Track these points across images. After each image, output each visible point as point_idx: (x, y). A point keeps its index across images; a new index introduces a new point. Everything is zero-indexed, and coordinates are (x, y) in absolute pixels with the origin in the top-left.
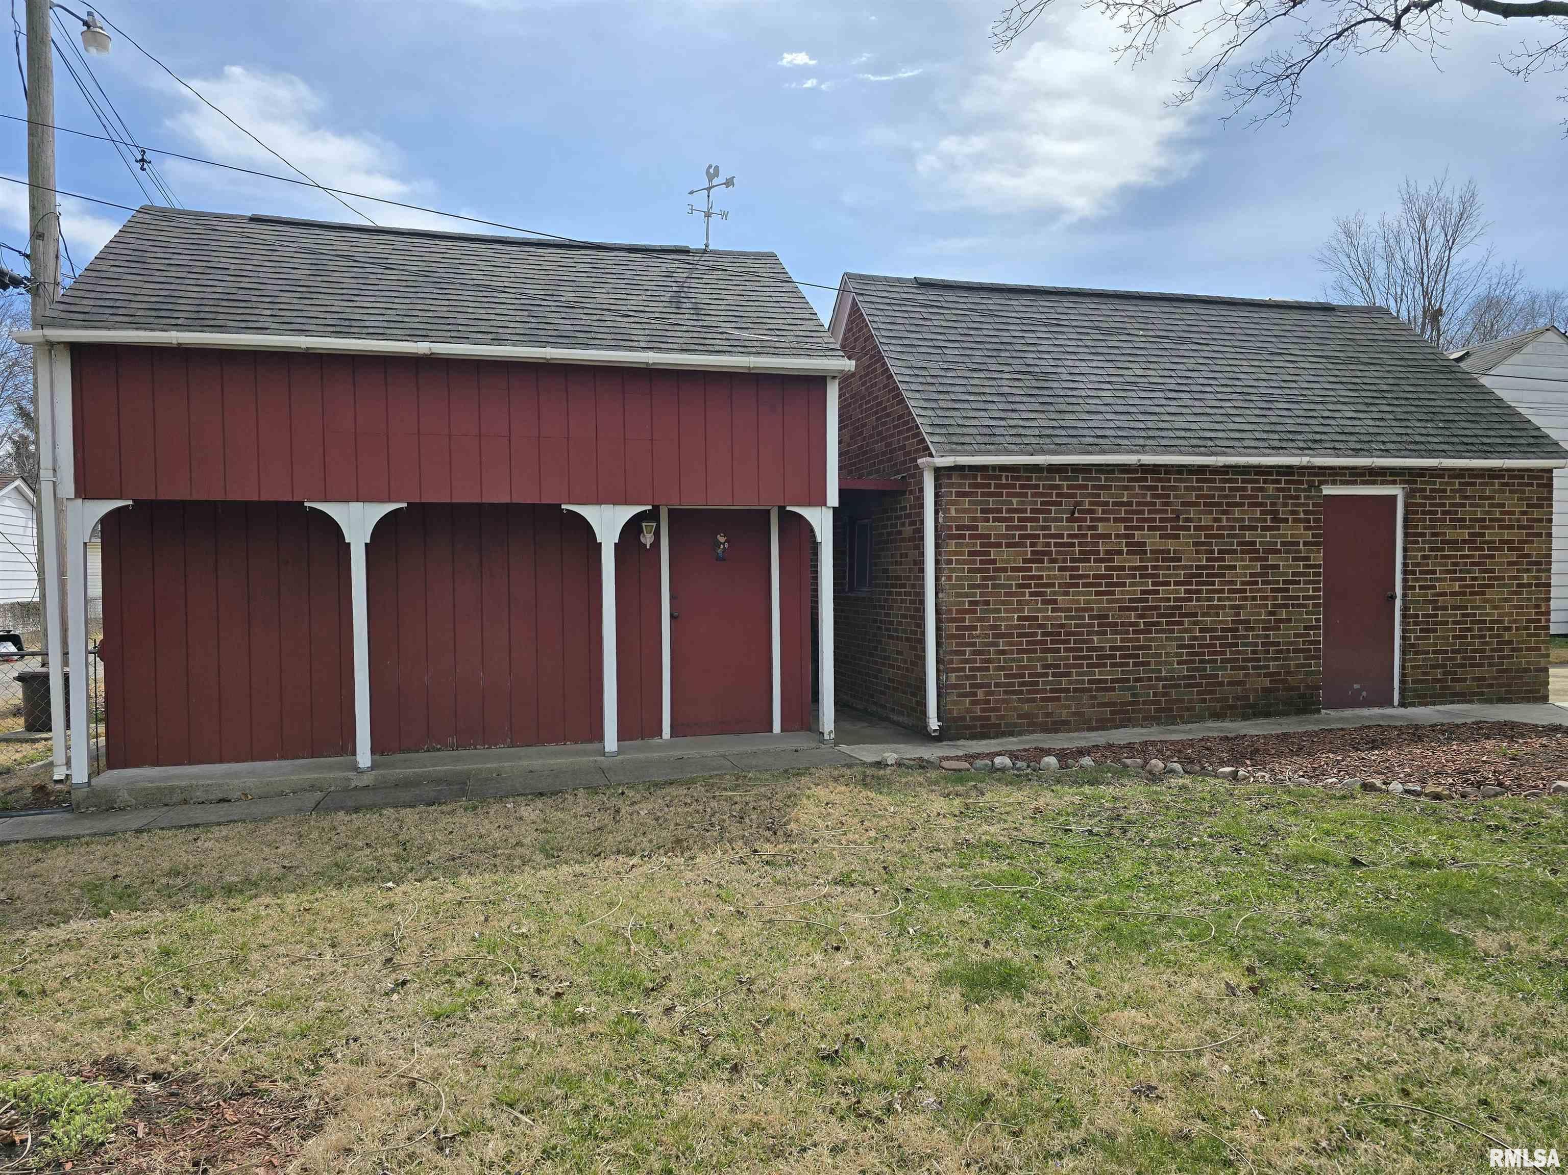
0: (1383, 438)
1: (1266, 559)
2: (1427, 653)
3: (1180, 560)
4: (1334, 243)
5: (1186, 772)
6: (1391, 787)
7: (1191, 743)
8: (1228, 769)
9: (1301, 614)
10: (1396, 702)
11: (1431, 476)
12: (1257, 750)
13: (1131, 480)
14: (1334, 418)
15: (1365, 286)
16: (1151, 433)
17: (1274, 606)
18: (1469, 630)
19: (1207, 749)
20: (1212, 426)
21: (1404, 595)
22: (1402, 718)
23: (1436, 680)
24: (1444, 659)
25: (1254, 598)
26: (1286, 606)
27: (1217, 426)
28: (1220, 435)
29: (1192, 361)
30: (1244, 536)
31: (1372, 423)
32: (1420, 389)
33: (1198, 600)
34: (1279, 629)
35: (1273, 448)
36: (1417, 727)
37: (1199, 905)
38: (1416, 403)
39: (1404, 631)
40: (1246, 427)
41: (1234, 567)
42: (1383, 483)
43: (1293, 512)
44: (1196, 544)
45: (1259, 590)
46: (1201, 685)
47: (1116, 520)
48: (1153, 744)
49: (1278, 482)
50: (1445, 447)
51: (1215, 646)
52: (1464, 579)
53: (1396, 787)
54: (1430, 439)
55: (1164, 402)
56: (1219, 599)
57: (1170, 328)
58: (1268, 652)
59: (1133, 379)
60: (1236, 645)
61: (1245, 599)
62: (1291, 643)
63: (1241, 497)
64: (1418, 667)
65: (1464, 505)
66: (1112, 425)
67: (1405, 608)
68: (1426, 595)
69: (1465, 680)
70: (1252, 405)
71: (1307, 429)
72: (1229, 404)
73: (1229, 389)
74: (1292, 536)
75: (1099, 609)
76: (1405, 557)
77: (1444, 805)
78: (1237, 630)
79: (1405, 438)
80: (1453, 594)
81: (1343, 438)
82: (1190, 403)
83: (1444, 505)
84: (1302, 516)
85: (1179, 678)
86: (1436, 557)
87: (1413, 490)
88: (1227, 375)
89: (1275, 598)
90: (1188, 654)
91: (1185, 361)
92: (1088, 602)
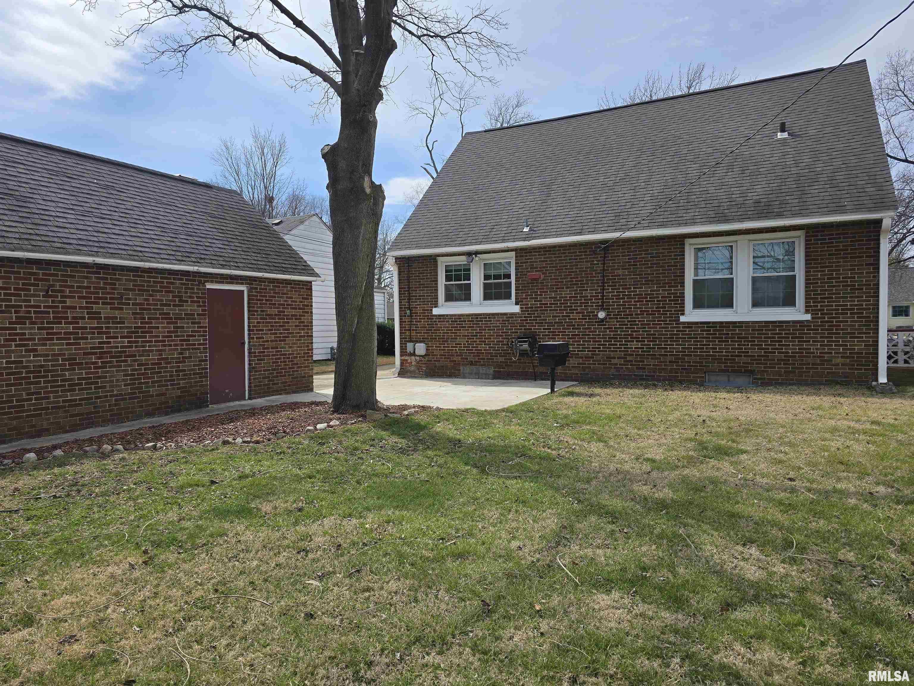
0: (236, 260)
1: (176, 323)
2: (261, 371)
3: (123, 323)
4: (220, 151)
5: (125, 449)
6: (237, 441)
7: (131, 432)
8: (151, 444)
9: (197, 353)
10: (247, 398)
11: (260, 281)
12: (169, 431)
13: (88, 272)
14: (211, 247)
15: (237, 178)
16: (102, 245)
17: (181, 349)
18: (279, 359)
19: (140, 434)
20: (142, 244)
21: (249, 342)
22: (248, 405)
23: (264, 385)
24: (268, 374)
25: (170, 345)
26: (189, 349)
27: (145, 245)
28: (147, 250)
29: (129, 204)
30: (163, 310)
31: (231, 252)
32: (255, 237)
33: (136, 347)
34: (185, 362)
35: (178, 260)
36: (254, 409)
37: (121, 524)
38: (252, 243)
39: (249, 360)
40: (162, 247)
41: (158, 328)
42: (237, 283)
43: (190, 297)
44: (134, 314)
45: (172, 341)
46: (139, 397)
47: (79, 298)
48: (106, 435)
49: (182, 280)
50: (266, 267)
51: (148, 374)
52: (276, 334)
53: (239, 440)
54: (259, 263)
55: (111, 226)
56: (149, 346)
57: (114, 181)
58: (179, 375)
59: (90, 210)
60: (160, 372)
61: (165, 346)
62: (192, 370)
63: (161, 287)
64: (257, 378)
65: (275, 297)
66: (74, 236)
67: (250, 349)
68: (259, 342)
69: (278, 384)
70: (166, 235)
71: (197, 251)
72: (152, 233)
73: (153, 224)
74: (191, 310)
75: (70, 354)
76: (249, 323)
77: (260, 446)
78: (161, 364)
79: (247, 261)
80: (272, 341)
81: (216, 258)
82: (128, 229)
83: (266, 296)
84: (195, 299)
85: (125, 394)
86: (263, 322)
87: (251, 288)
88: (151, 215)
89: (182, 345)
90: (131, 380)
91: (124, 203)
92: (61, 350)
